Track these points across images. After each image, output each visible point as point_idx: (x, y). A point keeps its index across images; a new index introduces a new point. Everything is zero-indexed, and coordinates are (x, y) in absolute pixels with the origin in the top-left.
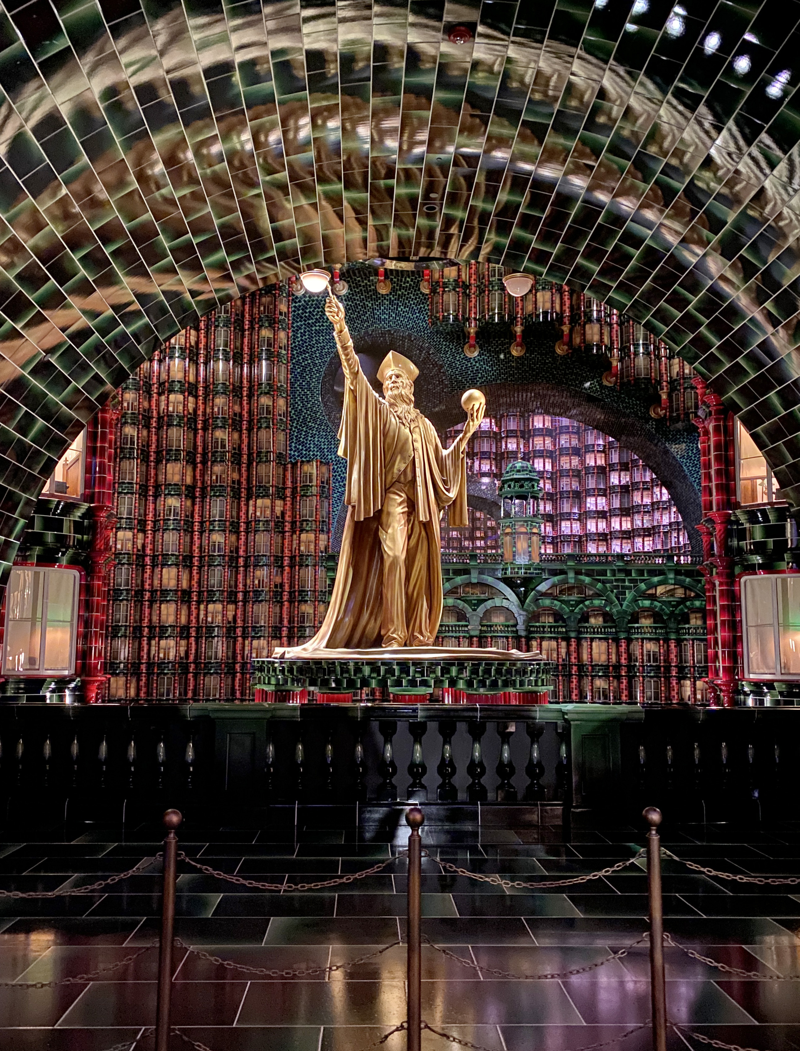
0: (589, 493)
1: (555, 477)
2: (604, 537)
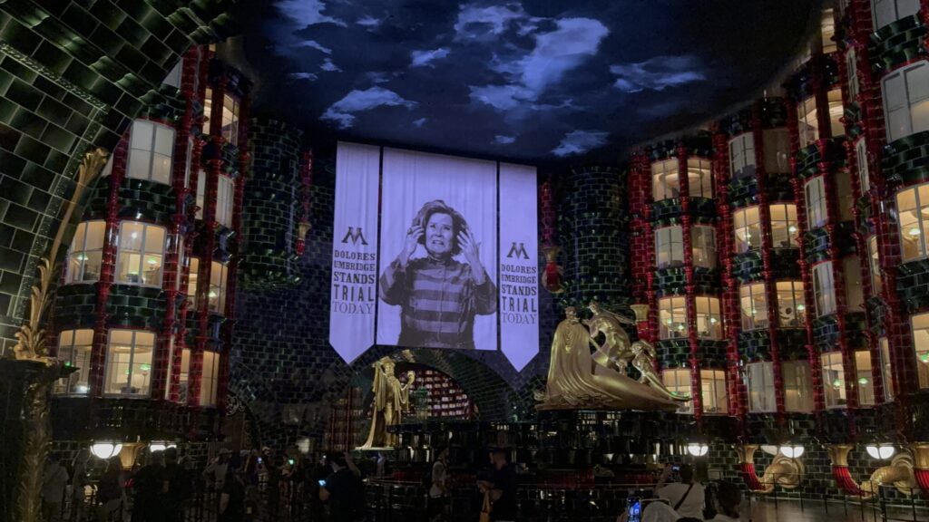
0: (443, 396)
1: (433, 390)
2: (447, 410)
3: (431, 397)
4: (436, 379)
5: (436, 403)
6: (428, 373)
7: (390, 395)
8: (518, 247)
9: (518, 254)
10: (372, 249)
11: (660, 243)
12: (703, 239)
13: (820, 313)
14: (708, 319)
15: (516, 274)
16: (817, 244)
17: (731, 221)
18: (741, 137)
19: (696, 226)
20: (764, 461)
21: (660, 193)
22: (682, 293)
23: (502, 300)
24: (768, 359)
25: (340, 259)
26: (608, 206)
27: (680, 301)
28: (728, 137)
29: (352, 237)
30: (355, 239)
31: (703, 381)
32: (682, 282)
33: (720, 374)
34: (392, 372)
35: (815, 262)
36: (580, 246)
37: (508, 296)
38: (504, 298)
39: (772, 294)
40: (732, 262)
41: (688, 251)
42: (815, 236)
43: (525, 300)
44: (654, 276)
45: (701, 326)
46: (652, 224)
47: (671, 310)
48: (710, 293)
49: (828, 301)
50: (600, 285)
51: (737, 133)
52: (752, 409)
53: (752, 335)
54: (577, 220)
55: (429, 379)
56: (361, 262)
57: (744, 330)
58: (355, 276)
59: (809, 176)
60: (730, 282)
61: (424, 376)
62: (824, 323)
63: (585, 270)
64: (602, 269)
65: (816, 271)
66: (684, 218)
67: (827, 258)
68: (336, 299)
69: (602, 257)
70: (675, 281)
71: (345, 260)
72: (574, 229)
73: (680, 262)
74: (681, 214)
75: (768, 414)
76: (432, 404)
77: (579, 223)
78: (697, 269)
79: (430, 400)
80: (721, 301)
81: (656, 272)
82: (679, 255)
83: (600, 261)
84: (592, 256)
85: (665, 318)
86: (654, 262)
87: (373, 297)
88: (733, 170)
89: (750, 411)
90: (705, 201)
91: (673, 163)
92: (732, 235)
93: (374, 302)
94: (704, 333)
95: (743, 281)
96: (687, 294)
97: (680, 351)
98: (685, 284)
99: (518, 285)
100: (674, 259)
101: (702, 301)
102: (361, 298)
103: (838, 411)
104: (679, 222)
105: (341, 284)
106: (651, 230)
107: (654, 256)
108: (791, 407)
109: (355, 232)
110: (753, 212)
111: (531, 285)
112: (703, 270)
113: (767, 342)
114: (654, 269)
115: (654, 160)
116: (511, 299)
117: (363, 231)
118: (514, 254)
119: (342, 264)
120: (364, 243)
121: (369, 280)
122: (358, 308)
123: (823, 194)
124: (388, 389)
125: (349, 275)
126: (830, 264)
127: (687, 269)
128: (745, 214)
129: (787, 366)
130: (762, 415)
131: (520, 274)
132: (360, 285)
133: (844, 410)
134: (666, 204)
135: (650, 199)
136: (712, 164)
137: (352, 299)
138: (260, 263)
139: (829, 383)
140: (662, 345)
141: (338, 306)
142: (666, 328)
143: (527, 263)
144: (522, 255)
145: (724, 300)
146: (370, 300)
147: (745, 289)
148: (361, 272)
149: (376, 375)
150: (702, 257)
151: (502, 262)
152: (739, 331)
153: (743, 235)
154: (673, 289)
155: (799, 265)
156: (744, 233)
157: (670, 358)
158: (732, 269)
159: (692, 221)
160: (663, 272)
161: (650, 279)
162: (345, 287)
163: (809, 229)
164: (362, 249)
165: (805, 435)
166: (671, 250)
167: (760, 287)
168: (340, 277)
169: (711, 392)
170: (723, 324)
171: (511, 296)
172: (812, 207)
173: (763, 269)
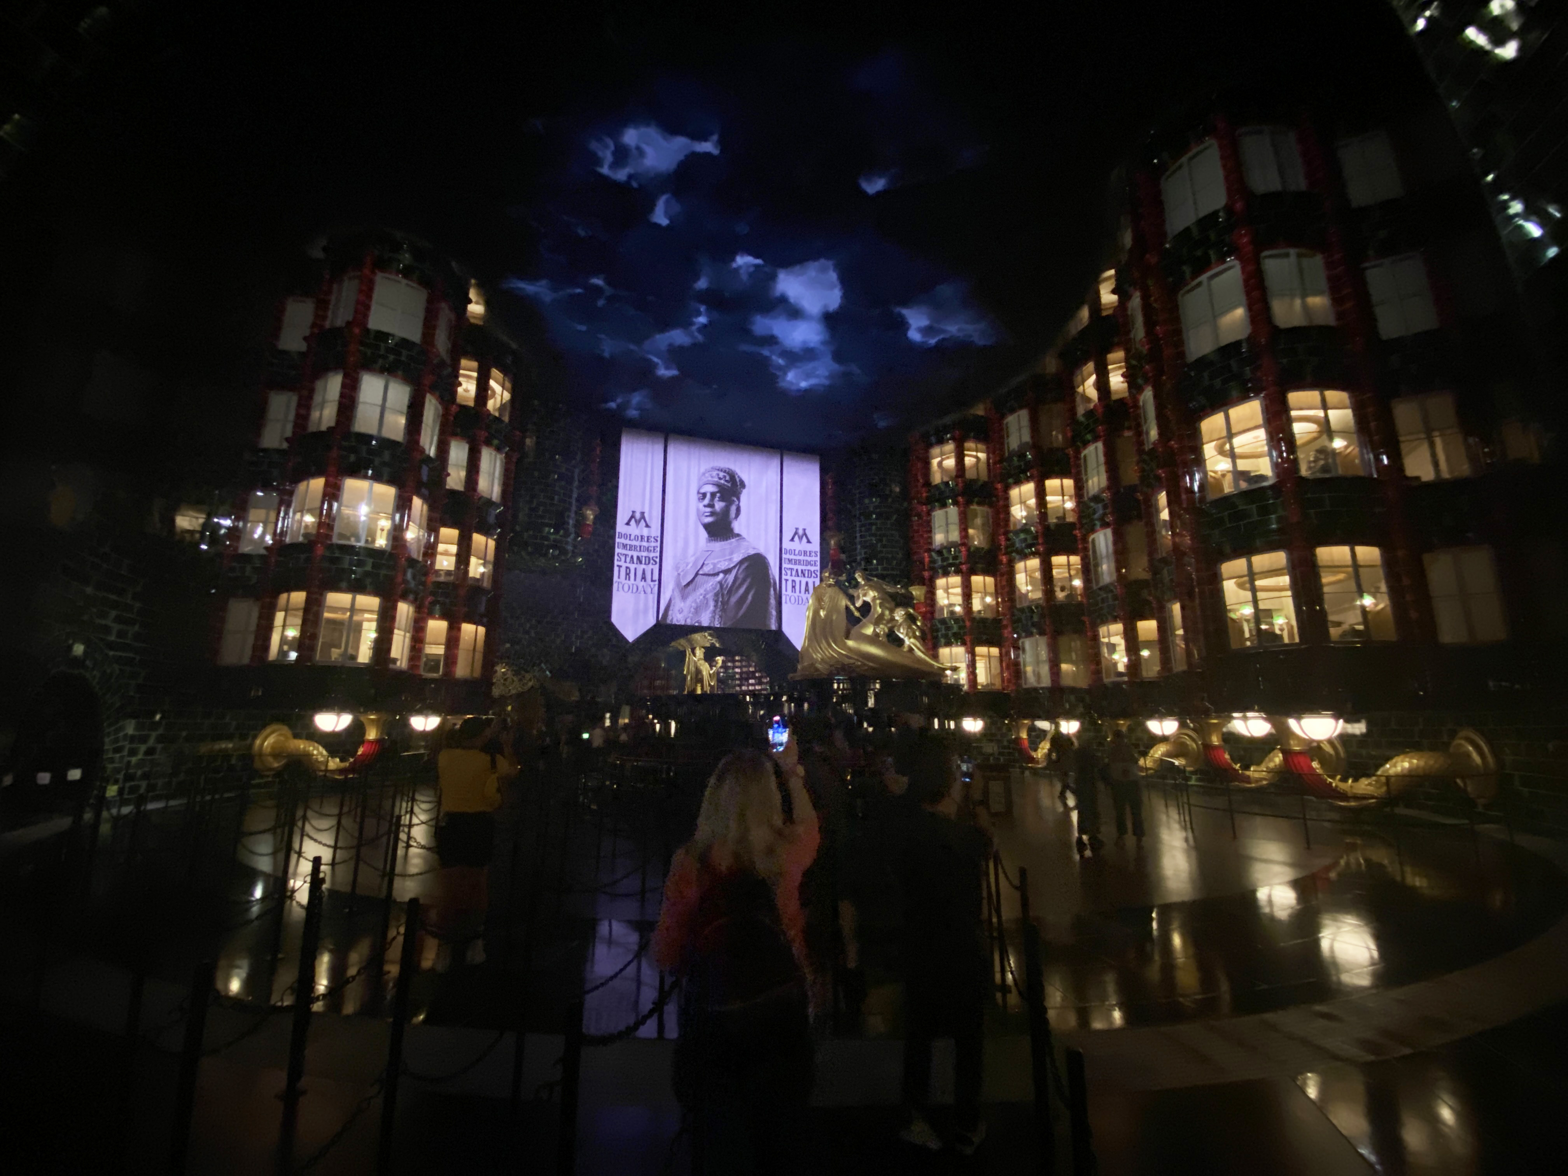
0: (751, 679)
1: (741, 673)
3: (739, 679)
4: (744, 663)
5: (744, 685)
6: (737, 658)
7: (700, 677)
8: (801, 532)
9: (801, 538)
10: (655, 531)
11: (937, 525)
12: (979, 521)
13: (1097, 582)
14: (983, 599)
15: (798, 558)
16: (1094, 513)
17: (1007, 499)
18: (1016, 415)
19: (972, 507)
20: (1038, 737)
21: (937, 478)
22: (958, 572)
23: (784, 582)
24: (1042, 633)
25: (622, 541)
26: (887, 492)
27: (956, 580)
28: (1003, 417)
29: (636, 521)
30: (638, 522)
31: (977, 658)
32: (957, 562)
33: (995, 651)
34: (702, 656)
35: (1093, 530)
36: (861, 531)
37: (790, 578)
38: (787, 580)
39: (1047, 569)
40: (1008, 539)
41: (964, 530)
42: (1092, 504)
43: (807, 583)
44: (930, 556)
45: (977, 605)
46: (929, 507)
47: (946, 590)
48: (985, 572)
49: (1106, 570)
50: (879, 567)
51: (1012, 411)
52: (1025, 684)
53: (1027, 610)
54: (858, 506)
55: (737, 664)
56: (645, 544)
57: (1018, 606)
58: (638, 558)
59: (1086, 444)
60: (1004, 559)
61: (734, 661)
62: (1101, 593)
63: (865, 553)
64: (881, 552)
65: (1093, 540)
66: (960, 499)
67: (1105, 525)
68: (618, 578)
69: (881, 541)
70: (951, 561)
71: (628, 542)
72: (855, 516)
73: (957, 542)
74: (957, 496)
75: (1042, 688)
76: (740, 686)
77: (860, 509)
78: (972, 549)
79: (738, 682)
80: (996, 580)
81: (933, 554)
82: (955, 536)
83: (879, 545)
84: (871, 540)
85: (942, 599)
86: (931, 543)
87: (656, 577)
88: (1008, 447)
89: (1024, 686)
90: (980, 483)
91: (950, 447)
92: (1008, 513)
93: (657, 583)
94: (979, 612)
95: (1017, 557)
96: (962, 573)
97: (955, 629)
98: (961, 563)
99: (800, 568)
100: (950, 540)
101: (977, 580)
102: (644, 578)
103: (1117, 685)
104: (955, 503)
105: (624, 565)
106: (929, 514)
107: (931, 538)
108: (1066, 682)
109: (638, 516)
110: (1029, 488)
111: (812, 568)
112: (977, 549)
113: (1042, 616)
114: (929, 550)
115: (930, 446)
116: (793, 581)
117: (646, 515)
118: (796, 538)
119: (625, 546)
120: (647, 526)
121: (652, 561)
122: (640, 588)
123: (1102, 459)
124: (698, 672)
125: (632, 557)
126: (1109, 532)
127: (963, 549)
128: (1020, 490)
129: (1063, 641)
130: (1035, 690)
131: (802, 558)
132: (643, 566)
133: (1125, 683)
134: (942, 487)
135: (928, 483)
136: (988, 448)
137: (635, 580)
138: (538, 541)
139: (1106, 655)
140: (937, 624)
141: (621, 586)
142: (942, 609)
143: (808, 548)
144: (804, 539)
145: (998, 579)
146: (652, 581)
147: (1020, 566)
148: (645, 554)
149: (687, 659)
150: (977, 538)
151: (784, 546)
152: (1015, 607)
153: (1018, 513)
154: (949, 569)
155: (1075, 536)
156: (1019, 510)
157: (946, 636)
158: (1007, 547)
159: (968, 503)
160: (939, 552)
161: (927, 560)
162: (627, 568)
163: (1086, 499)
164: (645, 532)
165: (1080, 709)
166: (947, 532)
167: (1034, 563)
168: (623, 558)
169: (986, 668)
170: (998, 603)
171: (794, 578)
172: (1089, 474)
173: (1038, 544)
